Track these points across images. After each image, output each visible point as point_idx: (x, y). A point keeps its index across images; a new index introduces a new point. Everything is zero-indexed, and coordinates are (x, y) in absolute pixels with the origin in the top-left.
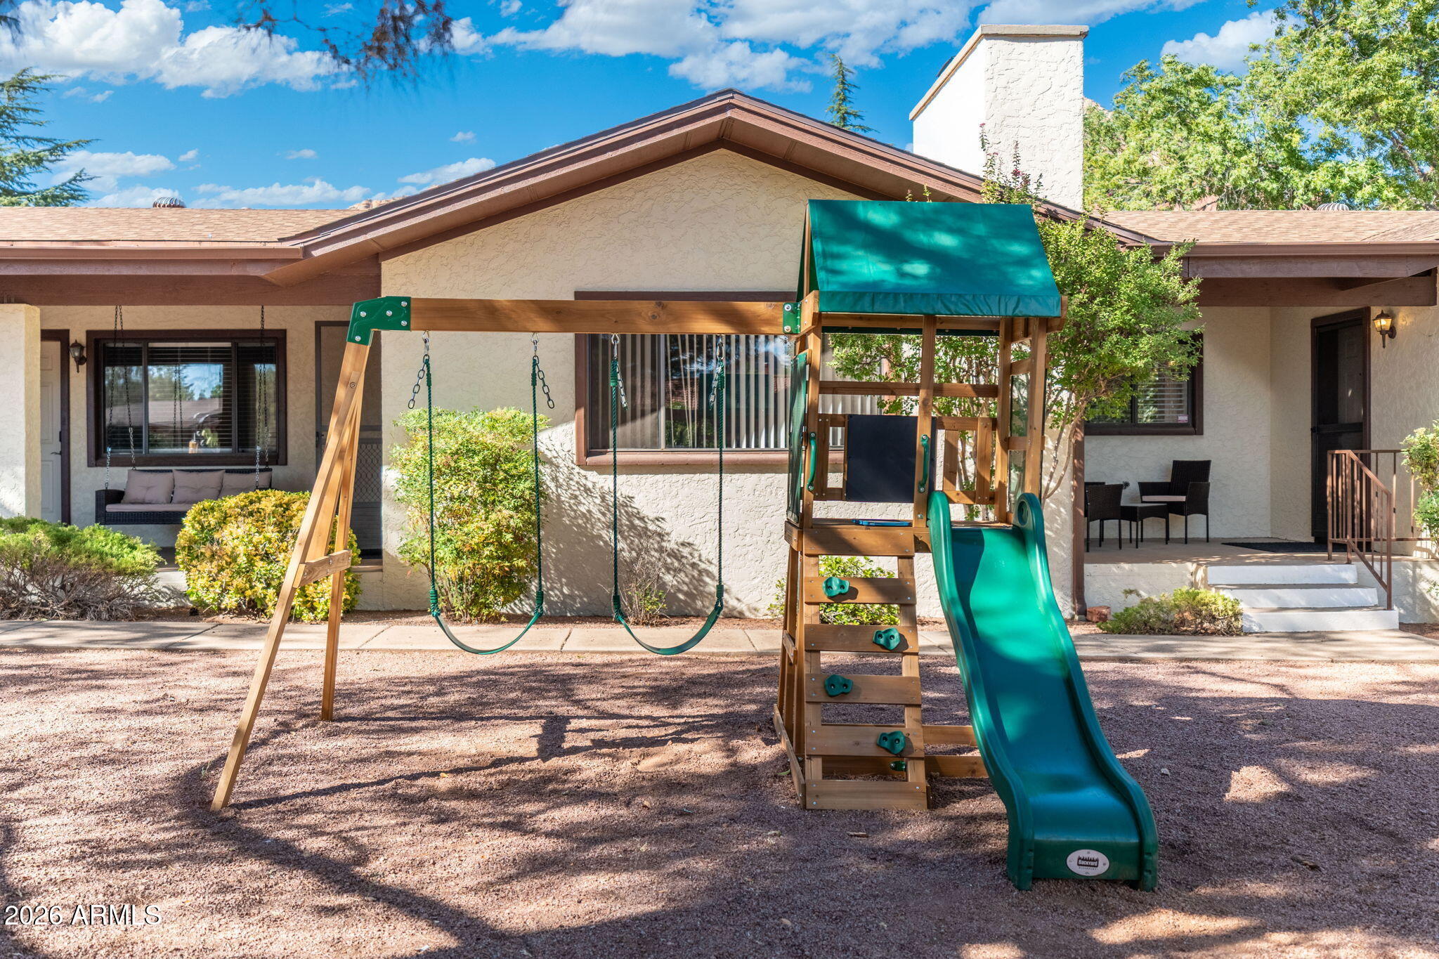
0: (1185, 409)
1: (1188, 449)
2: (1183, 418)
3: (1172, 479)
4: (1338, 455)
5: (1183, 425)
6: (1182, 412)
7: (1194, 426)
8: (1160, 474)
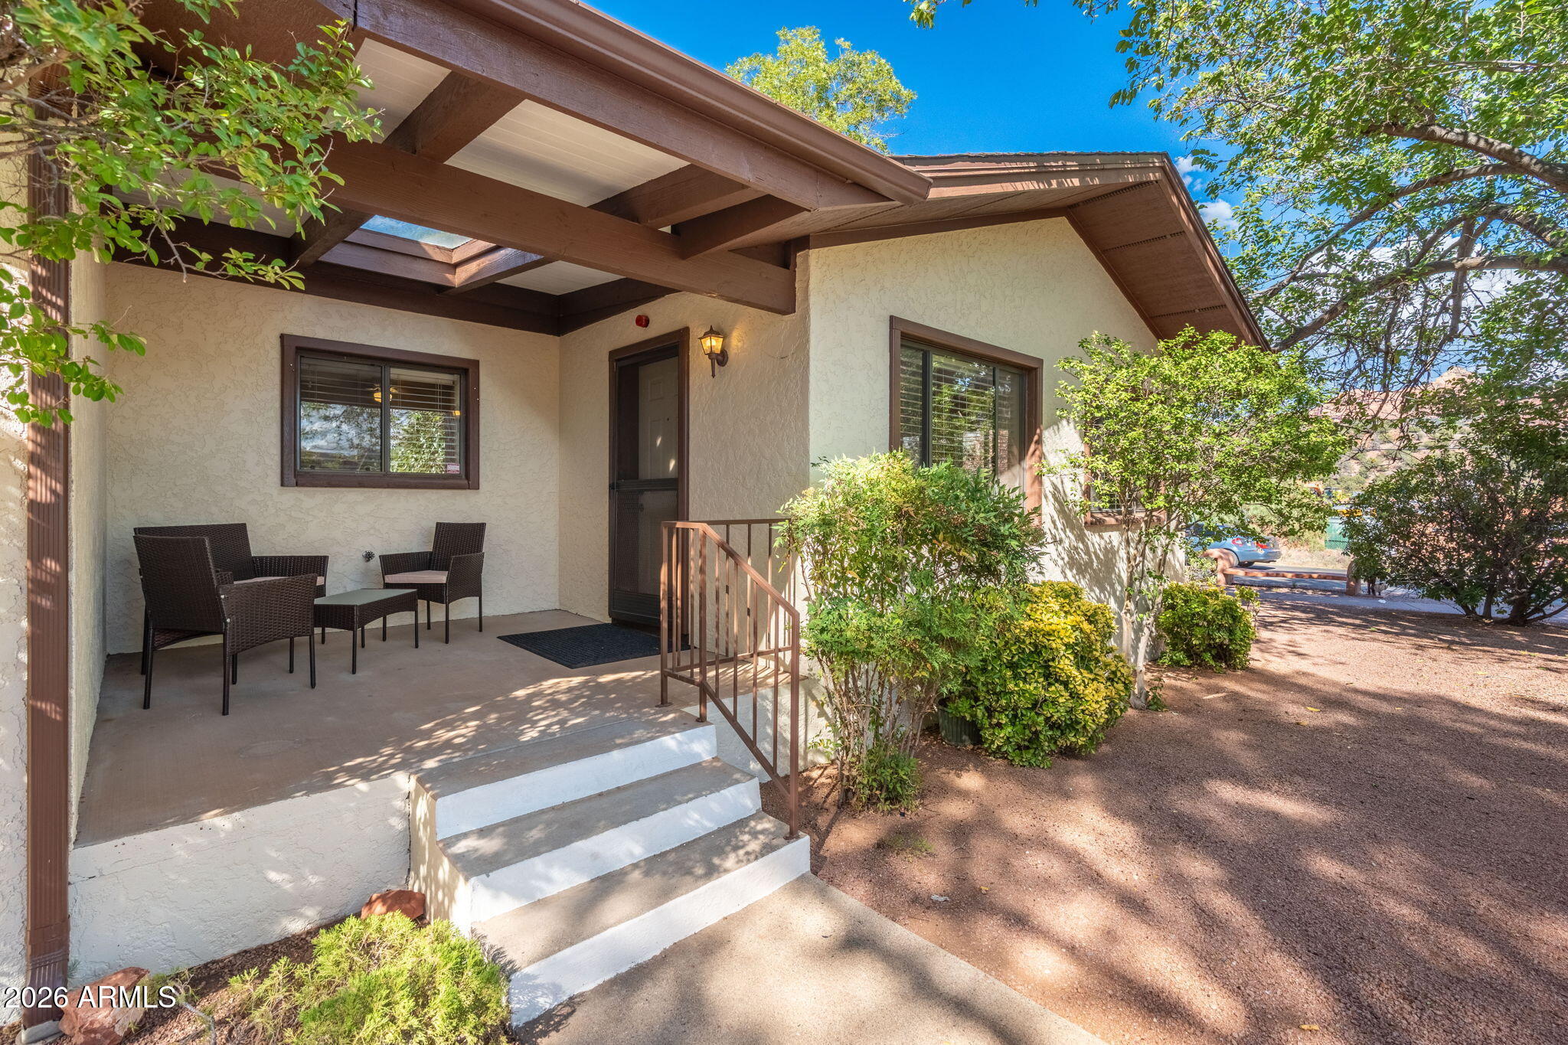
0: (456, 457)
1: (456, 507)
2: (454, 468)
3: (435, 547)
4: (686, 531)
5: (453, 476)
6: (453, 460)
7: (468, 478)
8: (419, 542)
